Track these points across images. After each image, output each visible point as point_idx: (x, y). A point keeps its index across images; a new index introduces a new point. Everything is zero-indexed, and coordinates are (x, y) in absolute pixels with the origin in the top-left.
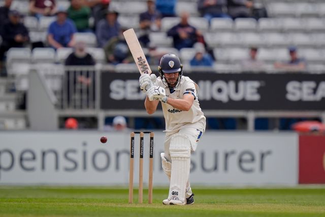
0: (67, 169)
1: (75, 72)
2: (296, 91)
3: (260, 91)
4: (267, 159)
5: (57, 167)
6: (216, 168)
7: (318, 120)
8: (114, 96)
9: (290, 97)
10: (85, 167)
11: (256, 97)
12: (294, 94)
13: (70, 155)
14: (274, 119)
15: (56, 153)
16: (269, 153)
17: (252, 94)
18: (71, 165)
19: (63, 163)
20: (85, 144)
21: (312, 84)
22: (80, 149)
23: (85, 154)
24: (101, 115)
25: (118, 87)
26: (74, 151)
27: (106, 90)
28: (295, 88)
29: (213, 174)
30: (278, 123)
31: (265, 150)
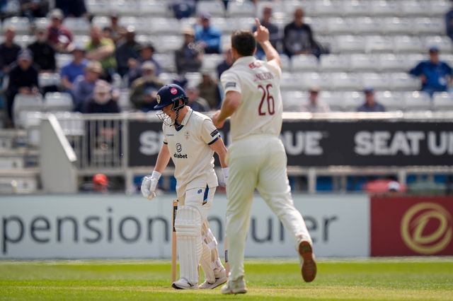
0: (89, 241)
1: (97, 122)
2: (366, 144)
3: (322, 143)
4: (332, 226)
5: (76, 238)
6: (269, 238)
7: (394, 178)
8: (145, 150)
9: (360, 151)
10: (110, 237)
11: (318, 151)
12: (363, 147)
13: (93, 224)
14: (339, 177)
15: (74, 221)
16: (334, 218)
17: (313, 147)
18: (93, 235)
19: (84, 233)
20: (110, 210)
21: (386, 135)
22: (104, 215)
23: (110, 221)
24: (129, 173)
25: (150, 139)
26: (97, 219)
27: (135, 144)
28: (365, 139)
29: (267, 245)
30: (344, 182)
31: (329, 215)
